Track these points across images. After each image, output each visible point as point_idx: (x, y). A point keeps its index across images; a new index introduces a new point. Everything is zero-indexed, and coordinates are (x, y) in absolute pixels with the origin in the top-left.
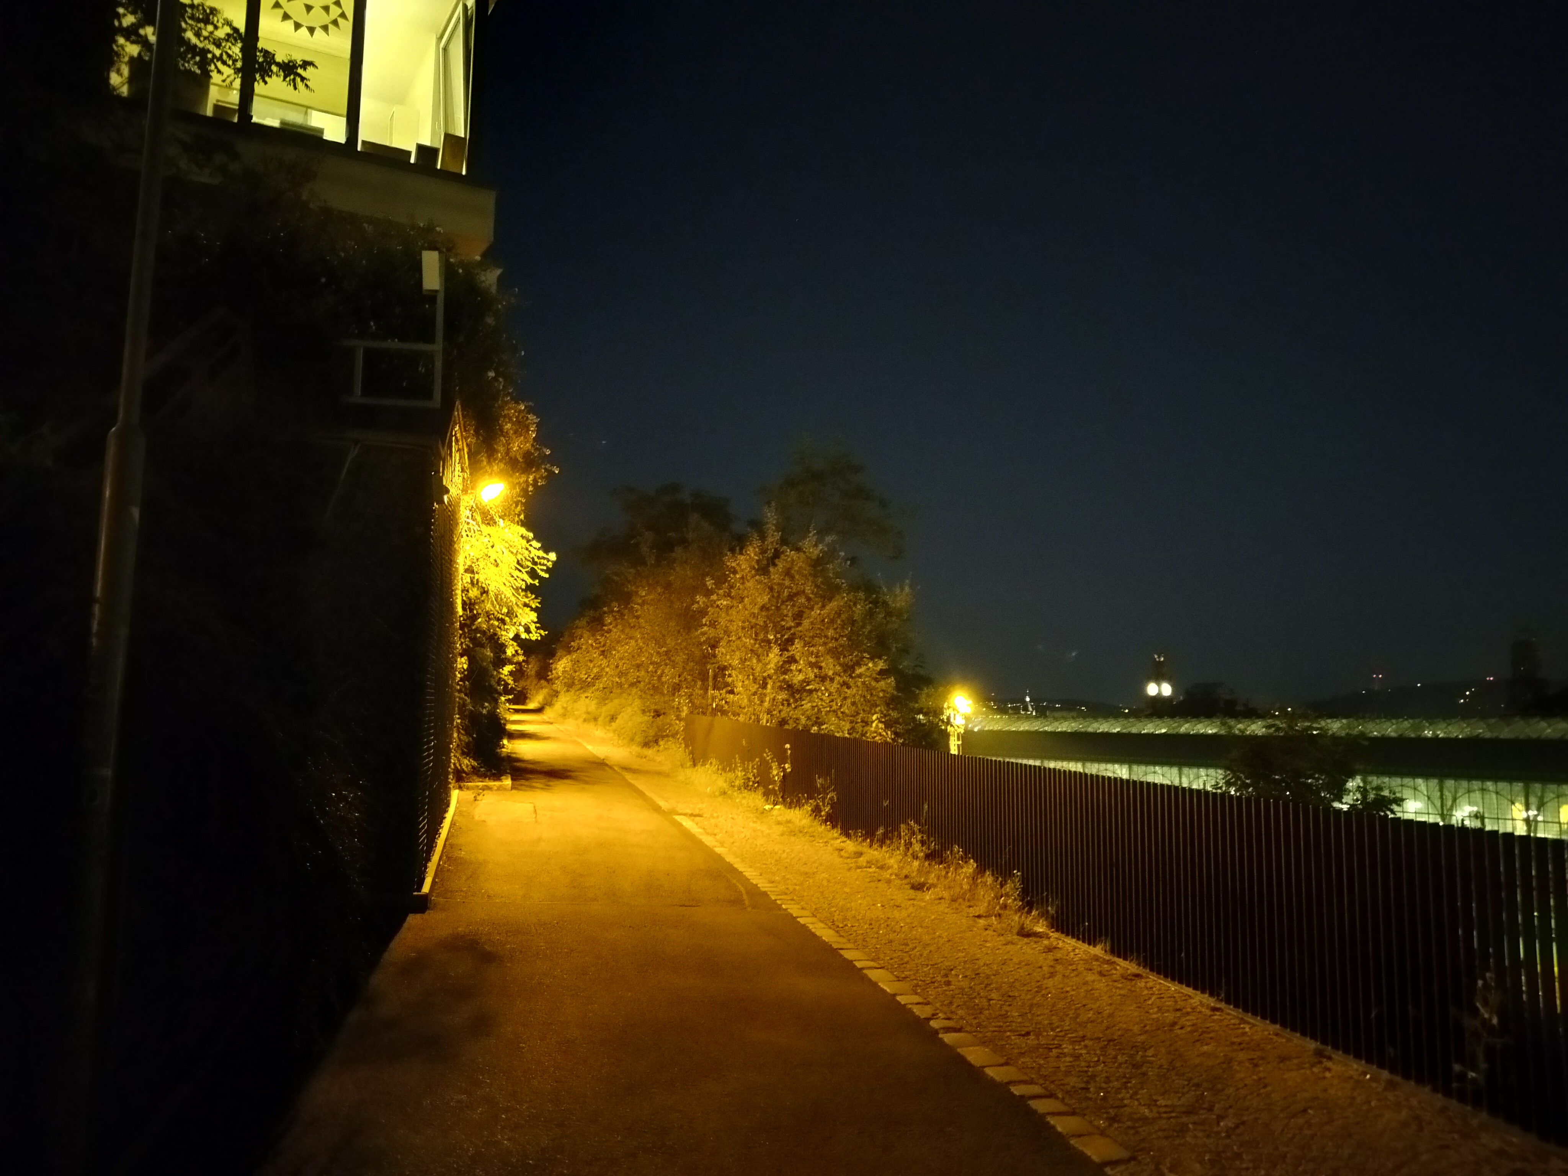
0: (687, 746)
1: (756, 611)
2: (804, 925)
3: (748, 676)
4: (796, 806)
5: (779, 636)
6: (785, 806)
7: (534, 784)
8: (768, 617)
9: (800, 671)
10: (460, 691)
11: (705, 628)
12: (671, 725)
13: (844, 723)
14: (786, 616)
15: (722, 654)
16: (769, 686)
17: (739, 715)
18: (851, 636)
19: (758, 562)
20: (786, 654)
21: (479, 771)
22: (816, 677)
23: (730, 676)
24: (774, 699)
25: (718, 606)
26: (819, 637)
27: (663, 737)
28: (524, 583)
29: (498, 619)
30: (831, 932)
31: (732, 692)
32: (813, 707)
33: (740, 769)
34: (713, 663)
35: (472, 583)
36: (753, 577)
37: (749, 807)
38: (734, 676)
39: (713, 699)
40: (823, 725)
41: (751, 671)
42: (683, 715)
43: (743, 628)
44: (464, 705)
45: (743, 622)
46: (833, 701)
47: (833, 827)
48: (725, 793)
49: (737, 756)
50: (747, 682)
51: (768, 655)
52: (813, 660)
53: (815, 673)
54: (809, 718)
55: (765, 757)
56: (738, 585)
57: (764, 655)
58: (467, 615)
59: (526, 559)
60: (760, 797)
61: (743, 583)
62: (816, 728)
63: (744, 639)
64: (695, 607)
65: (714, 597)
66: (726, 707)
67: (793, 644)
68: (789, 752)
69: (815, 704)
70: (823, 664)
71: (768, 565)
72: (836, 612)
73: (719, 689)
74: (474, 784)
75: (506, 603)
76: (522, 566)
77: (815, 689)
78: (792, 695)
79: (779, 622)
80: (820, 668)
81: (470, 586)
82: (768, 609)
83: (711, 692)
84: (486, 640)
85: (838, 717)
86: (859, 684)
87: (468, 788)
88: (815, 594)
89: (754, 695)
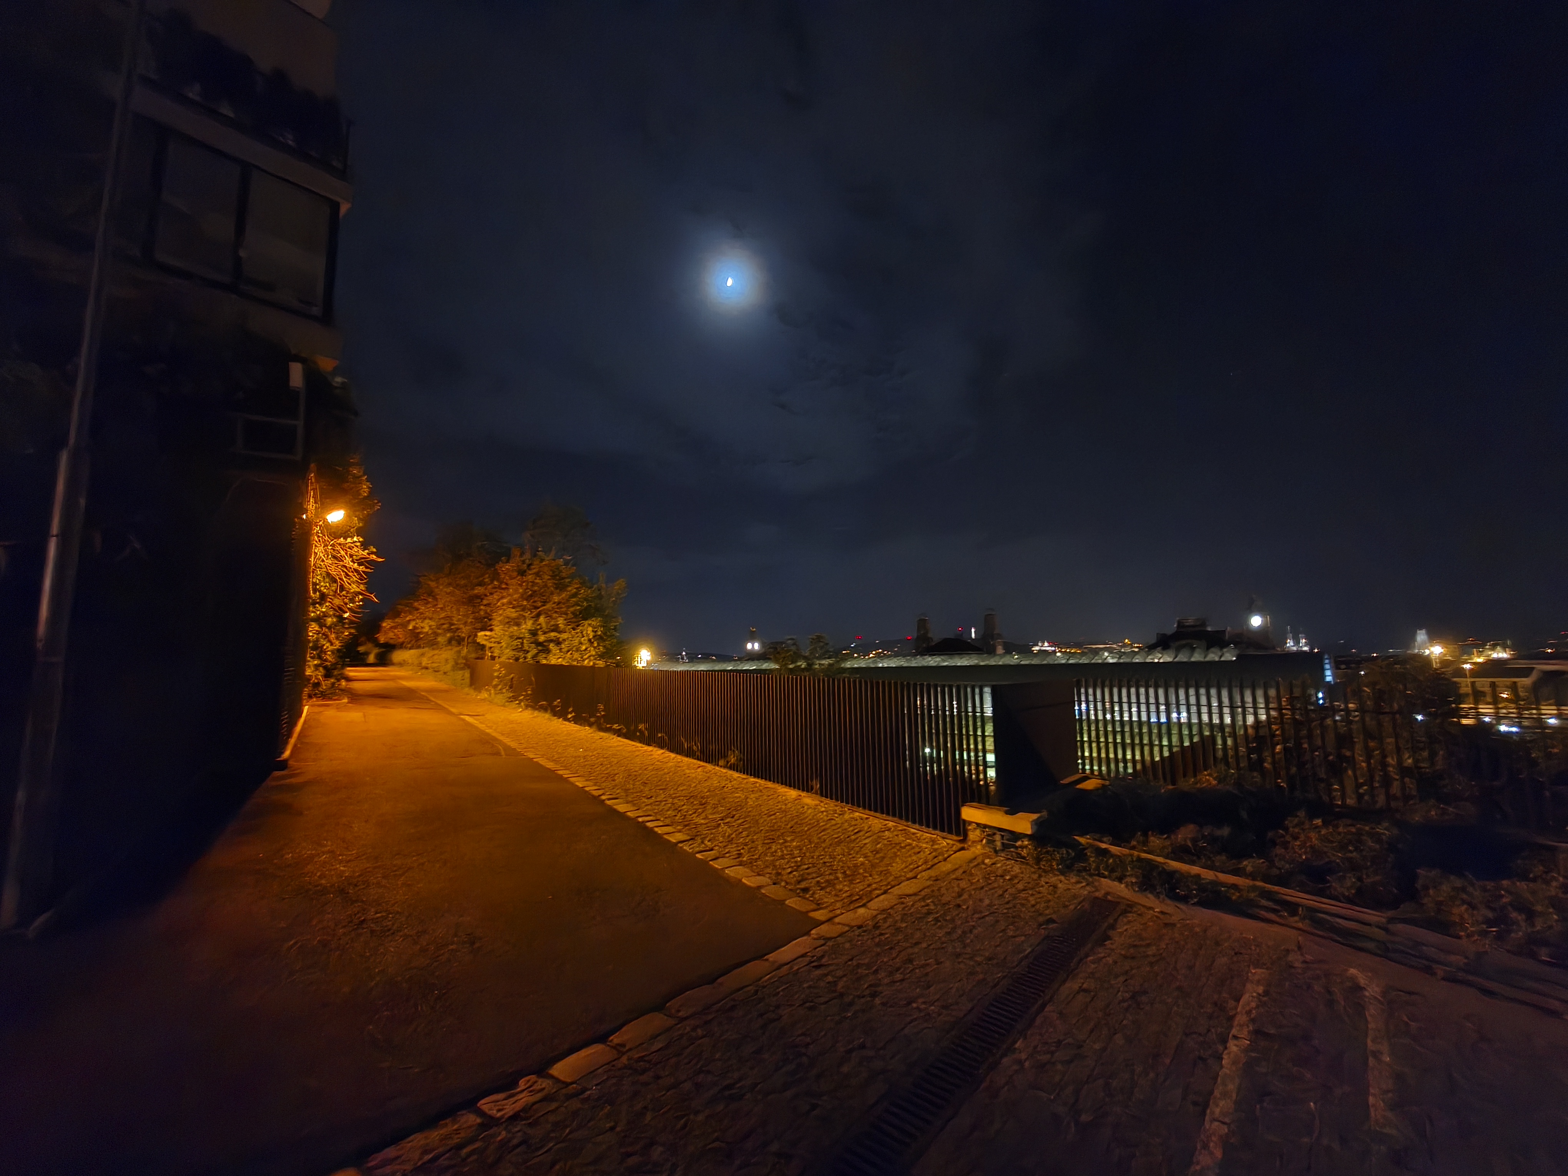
2: (536, 762)
6: (532, 710)
7: (366, 704)
19: (519, 567)
21: (324, 696)
30: (552, 764)
36: (515, 577)
56: (505, 581)
60: (517, 705)
61: (509, 580)
64: (477, 593)
71: (525, 570)
74: (321, 702)
87: (315, 705)
88: (555, 588)
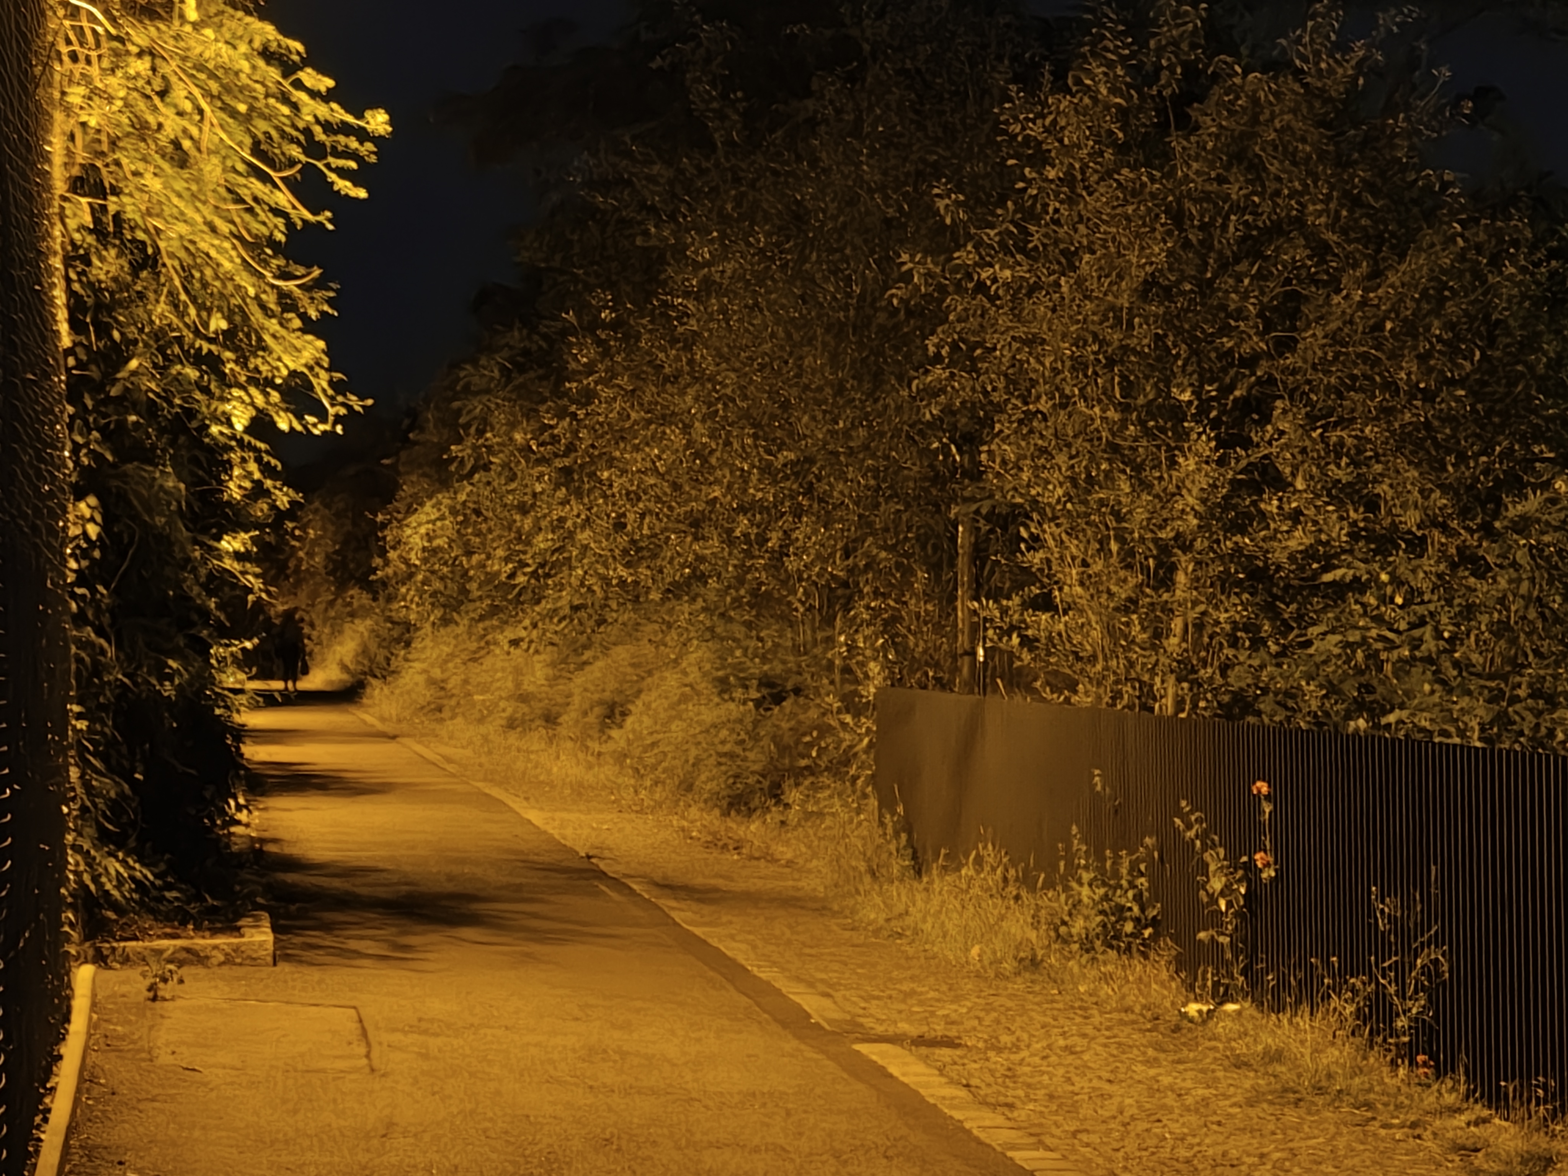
0: (886, 803)
1: (1124, 301)
3: (1103, 543)
4: (1298, 1002)
5: (1211, 389)
6: (1259, 1004)
7: (353, 944)
8: (1167, 320)
9: (1296, 517)
10: (80, 620)
11: (939, 372)
12: (825, 730)
13: (1465, 702)
14: (1240, 314)
15: (1004, 462)
16: (1181, 578)
17: (1073, 687)
18: (1484, 384)
19: (1123, 115)
20: (1242, 457)
21: (162, 899)
22: (1354, 536)
23: (1035, 543)
24: (1199, 626)
25: (981, 287)
26: (1361, 390)
27: (799, 774)
28: (280, 222)
29: (198, 359)
31: (1045, 603)
32: (1348, 645)
33: (1086, 876)
34: (972, 499)
35: (98, 230)
36: (1107, 175)
37: (1128, 1010)
38: (1051, 543)
39: (976, 631)
40: (1385, 713)
41: (1112, 524)
42: (870, 691)
43: (1079, 365)
44: (98, 669)
45: (1079, 342)
46: (1422, 623)
47: (1439, 1075)
48: (1034, 963)
49: (1074, 829)
50: (1097, 566)
51: (1173, 463)
52: (1341, 473)
53: (1354, 524)
54: (1332, 689)
55: (1176, 830)
56: (1053, 205)
57: (1157, 467)
58: (88, 348)
59: (283, 134)
60: (1164, 975)
61: (1072, 201)
62: (1362, 723)
63: (1081, 406)
64: (897, 293)
65: (966, 256)
66: (1026, 656)
67: (1266, 419)
68: (1267, 808)
69: (1354, 636)
70: (1383, 489)
71: (1163, 127)
72: (1424, 294)
73: (996, 595)
74: (147, 944)
75: (222, 294)
76: (271, 163)
77: (1356, 579)
78: (1270, 610)
79: (1210, 339)
80: (1372, 504)
81: (90, 239)
82: (1167, 293)
83: (965, 605)
84: (161, 431)
85: (1444, 683)
86: (1522, 557)
87: (126, 960)
88: (1344, 232)
89: (1127, 611)
